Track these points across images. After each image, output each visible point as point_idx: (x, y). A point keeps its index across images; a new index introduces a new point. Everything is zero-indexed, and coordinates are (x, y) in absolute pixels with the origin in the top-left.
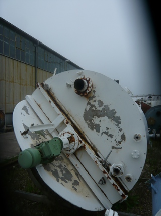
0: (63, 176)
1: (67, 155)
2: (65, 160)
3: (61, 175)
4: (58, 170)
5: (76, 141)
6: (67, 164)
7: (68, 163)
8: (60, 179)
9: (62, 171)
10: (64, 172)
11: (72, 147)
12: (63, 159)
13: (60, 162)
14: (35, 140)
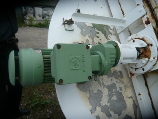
0: (108, 105)
1: (131, 73)
2: (125, 80)
3: (105, 101)
4: (105, 92)
5: (151, 58)
6: (126, 87)
7: (129, 85)
8: (99, 109)
9: (110, 96)
10: (114, 98)
11: (141, 65)
12: (123, 77)
13: (114, 81)
14: (87, 37)
